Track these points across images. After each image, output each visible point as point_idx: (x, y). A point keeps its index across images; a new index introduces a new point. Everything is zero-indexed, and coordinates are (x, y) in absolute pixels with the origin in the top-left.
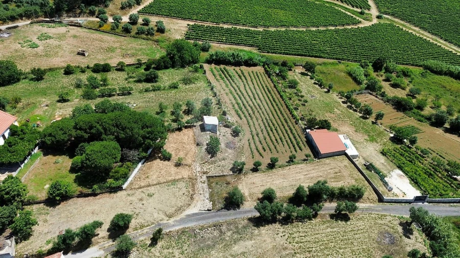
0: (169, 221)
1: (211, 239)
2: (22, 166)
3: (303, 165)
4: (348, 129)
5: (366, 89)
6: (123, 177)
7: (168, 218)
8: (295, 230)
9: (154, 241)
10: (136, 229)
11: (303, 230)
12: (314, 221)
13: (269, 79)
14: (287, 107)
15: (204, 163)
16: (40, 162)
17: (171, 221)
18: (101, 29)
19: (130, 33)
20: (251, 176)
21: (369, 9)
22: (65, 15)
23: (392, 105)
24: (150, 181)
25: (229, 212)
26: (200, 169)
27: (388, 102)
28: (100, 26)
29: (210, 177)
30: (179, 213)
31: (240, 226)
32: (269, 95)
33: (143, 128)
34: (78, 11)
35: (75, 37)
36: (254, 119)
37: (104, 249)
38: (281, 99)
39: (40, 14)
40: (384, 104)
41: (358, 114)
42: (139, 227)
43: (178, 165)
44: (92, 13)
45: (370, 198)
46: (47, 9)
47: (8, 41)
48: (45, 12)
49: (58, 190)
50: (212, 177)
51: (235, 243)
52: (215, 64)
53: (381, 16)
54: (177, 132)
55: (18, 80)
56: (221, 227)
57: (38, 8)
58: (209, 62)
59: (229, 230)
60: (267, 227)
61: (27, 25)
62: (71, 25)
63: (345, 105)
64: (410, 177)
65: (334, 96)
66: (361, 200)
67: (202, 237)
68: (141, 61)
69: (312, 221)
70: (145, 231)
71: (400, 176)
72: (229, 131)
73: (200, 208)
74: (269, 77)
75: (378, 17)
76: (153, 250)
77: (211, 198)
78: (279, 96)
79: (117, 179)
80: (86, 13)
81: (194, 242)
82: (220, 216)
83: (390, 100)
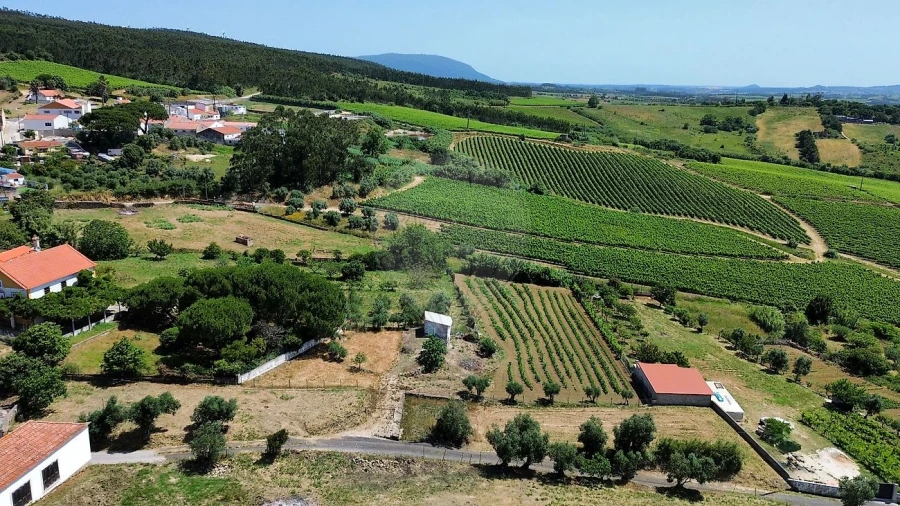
0: (308, 439)
1: (383, 478)
2: (76, 332)
3: (614, 410)
4: (730, 382)
5: (785, 337)
6: (242, 360)
7: (307, 434)
8: (570, 495)
9: (268, 458)
10: (240, 438)
11: (589, 499)
12: (617, 490)
13: (578, 305)
14: (604, 338)
15: (406, 376)
16: (108, 336)
17: (313, 439)
18: (287, 217)
19: (335, 225)
20: (498, 410)
21: (808, 243)
22: (235, 198)
23: (840, 364)
24: (293, 382)
25: (435, 449)
26: (395, 382)
27: (830, 359)
28: (287, 213)
29: (411, 395)
30: (332, 430)
31: (451, 472)
32: (572, 322)
33: (302, 290)
34: (257, 194)
35: (240, 222)
36: (530, 342)
37: (168, 455)
38: (594, 329)
39: (194, 192)
40: (823, 363)
41: (759, 366)
42: (247, 435)
43: (353, 370)
44: (280, 198)
45: (758, 476)
46: (209, 186)
47: (129, 219)
48: (203, 191)
49: (122, 353)
50: (417, 396)
51: (432, 491)
52: (477, 275)
53: (832, 254)
54: (370, 333)
55: (124, 256)
56: (411, 465)
57: (193, 184)
58: (466, 272)
59: (425, 472)
60: (509, 481)
61: (168, 205)
62: (238, 210)
63: (732, 352)
64: (861, 463)
65: (711, 338)
66: (736, 478)
67: (366, 470)
68: (340, 253)
69: (613, 489)
70: (255, 444)
71: (837, 457)
72: (472, 346)
73: (376, 432)
74: (579, 301)
75: (826, 255)
76: (260, 470)
77: (404, 423)
78: (591, 324)
79: (231, 360)
80: (269, 196)
81: (347, 474)
82: (413, 450)
83: (835, 355)
